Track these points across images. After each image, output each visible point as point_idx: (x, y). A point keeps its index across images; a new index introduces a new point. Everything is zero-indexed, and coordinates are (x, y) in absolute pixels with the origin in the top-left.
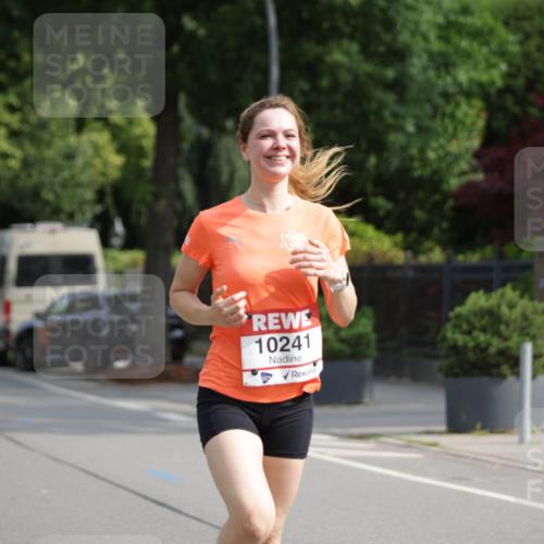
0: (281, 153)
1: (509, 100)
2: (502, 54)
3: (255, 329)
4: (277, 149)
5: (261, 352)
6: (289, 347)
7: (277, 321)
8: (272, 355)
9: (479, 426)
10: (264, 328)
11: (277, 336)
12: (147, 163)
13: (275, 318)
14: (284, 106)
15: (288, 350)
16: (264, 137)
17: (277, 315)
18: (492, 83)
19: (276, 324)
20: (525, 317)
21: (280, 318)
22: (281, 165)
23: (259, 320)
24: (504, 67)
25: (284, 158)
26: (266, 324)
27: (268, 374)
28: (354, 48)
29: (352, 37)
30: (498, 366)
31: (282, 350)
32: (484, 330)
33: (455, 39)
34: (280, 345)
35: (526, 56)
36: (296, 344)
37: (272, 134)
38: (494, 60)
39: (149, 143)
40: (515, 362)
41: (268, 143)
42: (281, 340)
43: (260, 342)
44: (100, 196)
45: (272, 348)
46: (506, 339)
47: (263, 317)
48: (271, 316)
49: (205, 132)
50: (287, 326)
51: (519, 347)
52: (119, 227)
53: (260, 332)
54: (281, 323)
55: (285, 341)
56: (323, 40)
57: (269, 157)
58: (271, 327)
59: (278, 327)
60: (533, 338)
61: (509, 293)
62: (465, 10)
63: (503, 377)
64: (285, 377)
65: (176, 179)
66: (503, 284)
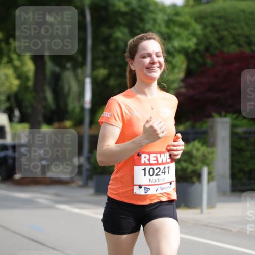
0: (154, 66)
1: (197, 56)
2: (194, 34)
3: (143, 162)
4: (153, 63)
5: (145, 175)
6: (160, 173)
7: (155, 158)
8: (151, 178)
9: (182, 205)
10: (147, 162)
11: (155, 167)
12: (30, 83)
13: (154, 157)
14: (154, 39)
15: (160, 175)
16: (144, 57)
17: (155, 155)
18: (189, 47)
19: (154, 160)
20: (204, 155)
21: (157, 157)
22: (155, 72)
23: (145, 157)
24: (194, 40)
25: (156, 68)
26: (149, 160)
27: (148, 188)
28: (126, 30)
29: (125, 26)
30: (191, 178)
31: (157, 175)
32: (185, 161)
33: (172, 27)
34: (156, 172)
35: (205, 35)
36: (164, 171)
37: (150, 55)
38: (190, 37)
39: (31, 74)
40: (199, 176)
41: (148, 60)
42: (156, 170)
43: (145, 170)
44: (9, 98)
45: (151, 174)
46: (195, 165)
47: (147, 156)
48: (152, 155)
49: (57, 69)
50: (160, 162)
51: (201, 169)
52: (17, 113)
53: (145, 164)
54: (157, 160)
55: (158, 170)
56: (111, 27)
57: (148, 68)
58: (152, 162)
59: (155, 162)
60: (208, 165)
61: (197, 144)
62: (177, 14)
63: (193, 183)
64: (157, 190)
65: (44, 91)
66: (194, 140)
